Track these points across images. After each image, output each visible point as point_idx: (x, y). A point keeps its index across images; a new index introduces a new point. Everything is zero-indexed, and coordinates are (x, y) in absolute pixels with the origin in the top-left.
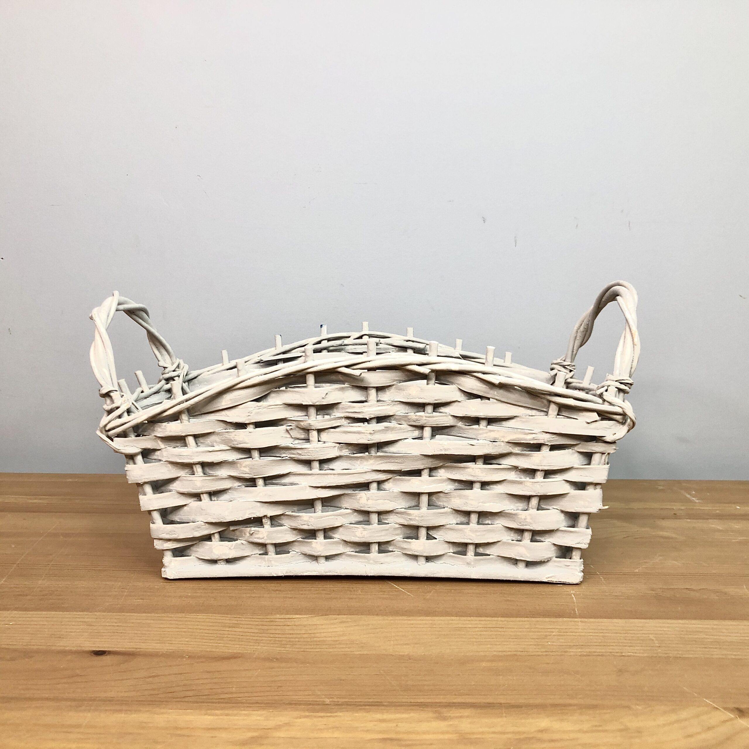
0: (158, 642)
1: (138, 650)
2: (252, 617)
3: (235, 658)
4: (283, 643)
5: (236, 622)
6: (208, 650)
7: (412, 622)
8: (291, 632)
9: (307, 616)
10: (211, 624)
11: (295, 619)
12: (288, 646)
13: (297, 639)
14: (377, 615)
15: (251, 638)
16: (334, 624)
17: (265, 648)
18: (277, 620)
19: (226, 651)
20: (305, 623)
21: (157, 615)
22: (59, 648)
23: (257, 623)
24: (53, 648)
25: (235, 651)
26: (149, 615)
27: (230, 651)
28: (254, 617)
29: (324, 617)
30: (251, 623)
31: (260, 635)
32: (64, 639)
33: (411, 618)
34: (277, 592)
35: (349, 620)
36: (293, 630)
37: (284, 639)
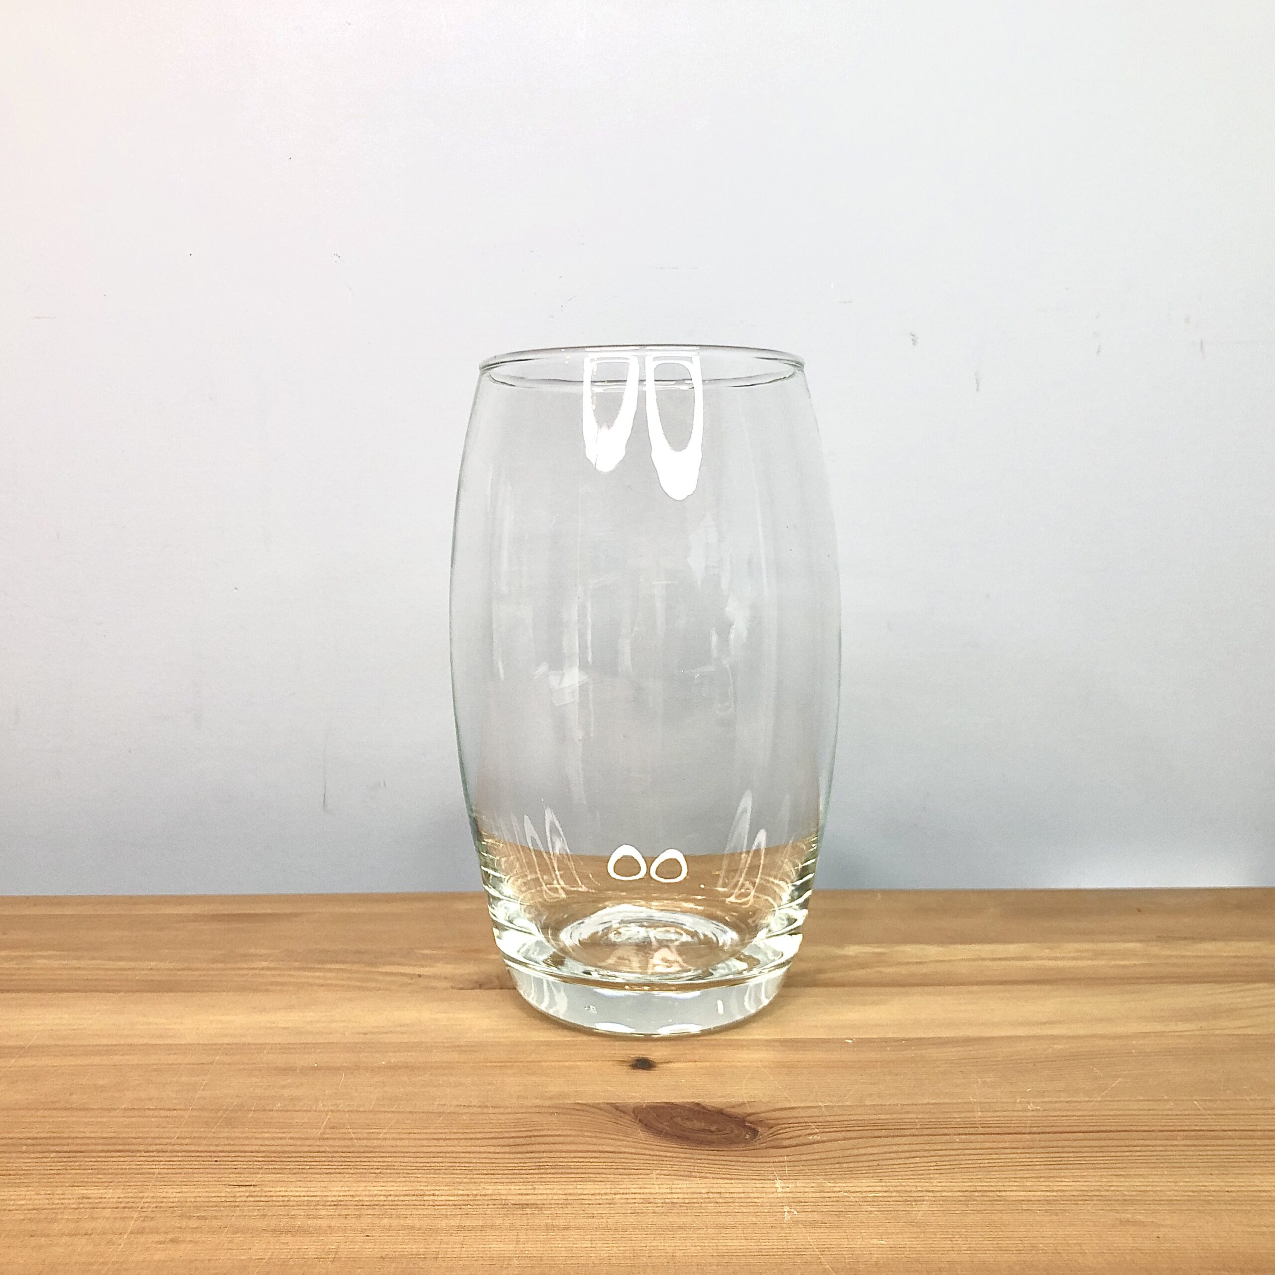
34: (529, 1211)
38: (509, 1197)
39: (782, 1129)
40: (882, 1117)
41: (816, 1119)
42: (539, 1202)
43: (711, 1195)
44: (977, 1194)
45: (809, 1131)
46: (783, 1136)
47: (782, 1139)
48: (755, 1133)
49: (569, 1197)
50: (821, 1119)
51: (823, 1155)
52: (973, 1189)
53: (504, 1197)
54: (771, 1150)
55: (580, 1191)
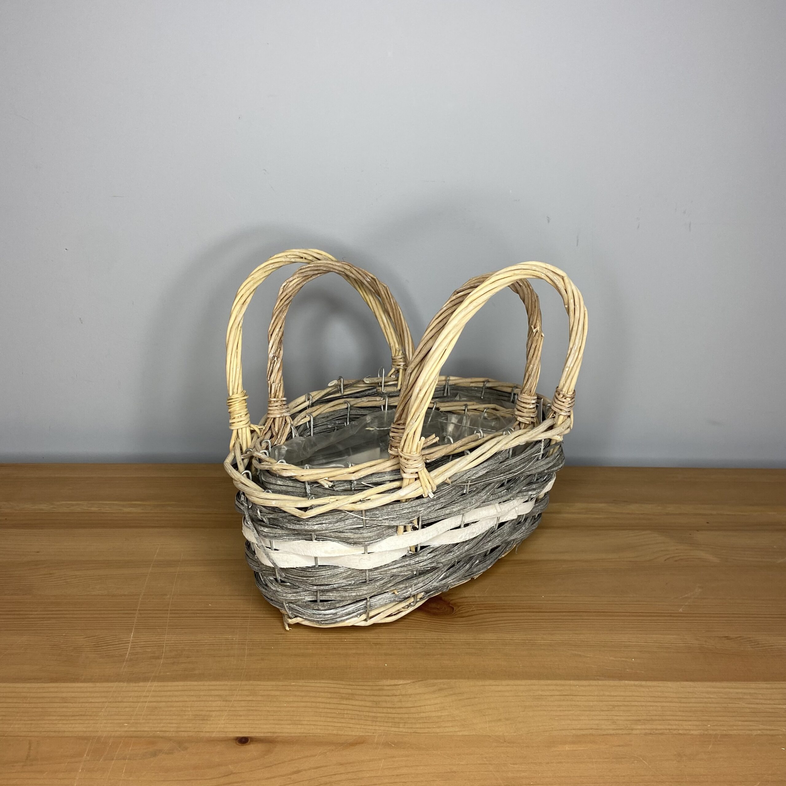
0: (289, 722)
1: (276, 735)
2: (362, 683)
3: (360, 743)
4: (397, 720)
5: (350, 691)
6: (335, 732)
7: (500, 688)
8: (399, 705)
9: (409, 682)
10: (329, 695)
11: (400, 686)
12: (401, 725)
13: (407, 716)
14: (468, 678)
15: (367, 714)
16: (434, 692)
17: (382, 728)
18: (386, 688)
19: (350, 733)
20: (410, 691)
21: (281, 683)
22: (208, 735)
23: (368, 693)
24: (202, 735)
25: (357, 734)
26: (273, 683)
27: (353, 733)
28: (365, 683)
29: (424, 682)
30: (363, 692)
31: (375, 710)
32: (209, 722)
33: (498, 682)
34: (378, 647)
35: (445, 686)
36: (400, 701)
37: (396, 715)
38: (371, 640)
39: (463, 608)
40: (498, 602)
41: (474, 603)
42: (381, 643)
43: (438, 640)
44: (527, 641)
45: (472, 609)
46: (463, 611)
47: (462, 613)
48: (453, 608)
49: (391, 640)
50: (476, 603)
51: (476, 621)
52: (526, 639)
53: (369, 640)
54: (459, 619)
55: (394, 637)
